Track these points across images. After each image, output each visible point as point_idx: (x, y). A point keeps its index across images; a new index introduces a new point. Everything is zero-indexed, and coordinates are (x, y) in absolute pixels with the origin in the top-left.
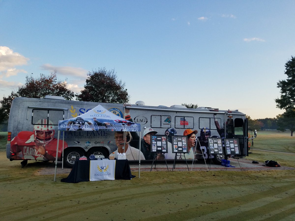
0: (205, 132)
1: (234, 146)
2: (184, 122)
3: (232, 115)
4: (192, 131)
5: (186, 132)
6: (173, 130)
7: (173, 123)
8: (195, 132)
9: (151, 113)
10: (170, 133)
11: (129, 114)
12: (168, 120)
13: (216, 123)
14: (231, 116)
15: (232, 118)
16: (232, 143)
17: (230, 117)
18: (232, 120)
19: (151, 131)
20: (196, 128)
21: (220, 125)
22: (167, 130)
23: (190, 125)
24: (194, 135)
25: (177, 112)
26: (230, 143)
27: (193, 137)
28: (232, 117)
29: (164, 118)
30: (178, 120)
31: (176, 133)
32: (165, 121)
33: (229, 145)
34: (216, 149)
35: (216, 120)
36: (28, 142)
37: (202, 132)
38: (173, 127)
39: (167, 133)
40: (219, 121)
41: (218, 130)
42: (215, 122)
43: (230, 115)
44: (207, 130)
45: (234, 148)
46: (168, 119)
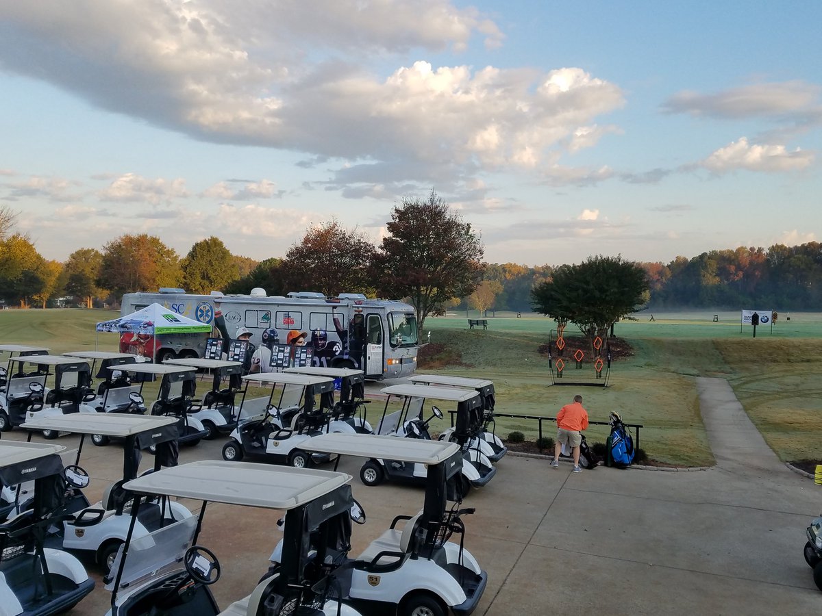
0: (318, 335)
1: (306, 357)
2: (288, 320)
3: (362, 307)
4: (300, 333)
5: (290, 334)
6: (273, 331)
7: (273, 321)
8: (304, 335)
9: (245, 308)
10: (270, 336)
11: (220, 309)
12: (267, 317)
13: (336, 322)
14: (361, 309)
15: (362, 313)
16: (304, 352)
17: (359, 312)
18: (362, 315)
19: (245, 332)
20: (306, 330)
21: (342, 325)
22: (265, 332)
23: (297, 325)
24: (301, 339)
25: (278, 305)
26: (302, 352)
27: (301, 342)
28: (362, 311)
29: (262, 314)
30: (281, 316)
31: (277, 336)
32: (263, 318)
33: (299, 356)
34: (280, 359)
35: (336, 316)
36: (132, 340)
37: (314, 336)
38: (273, 327)
39: (265, 336)
40: (340, 318)
41: (338, 331)
42: (334, 319)
43: (358, 308)
44: (322, 333)
45: (305, 360)
46: (266, 315)
